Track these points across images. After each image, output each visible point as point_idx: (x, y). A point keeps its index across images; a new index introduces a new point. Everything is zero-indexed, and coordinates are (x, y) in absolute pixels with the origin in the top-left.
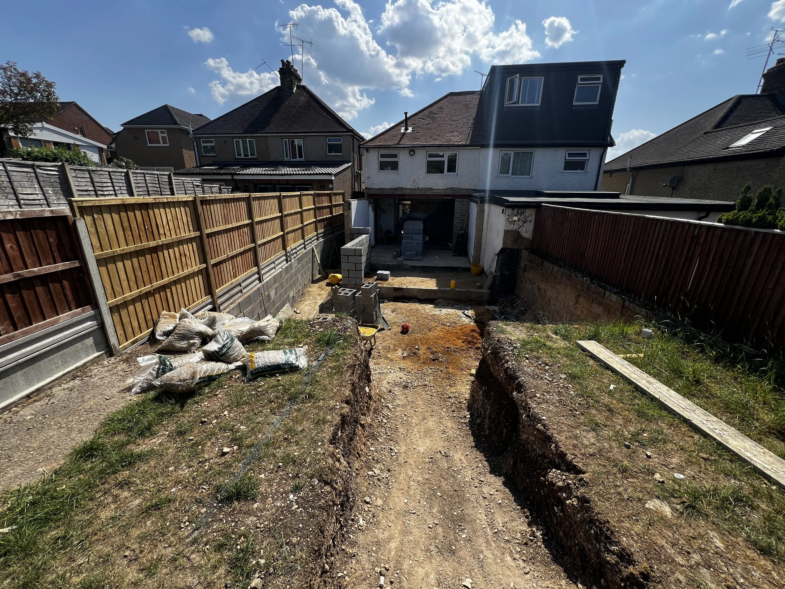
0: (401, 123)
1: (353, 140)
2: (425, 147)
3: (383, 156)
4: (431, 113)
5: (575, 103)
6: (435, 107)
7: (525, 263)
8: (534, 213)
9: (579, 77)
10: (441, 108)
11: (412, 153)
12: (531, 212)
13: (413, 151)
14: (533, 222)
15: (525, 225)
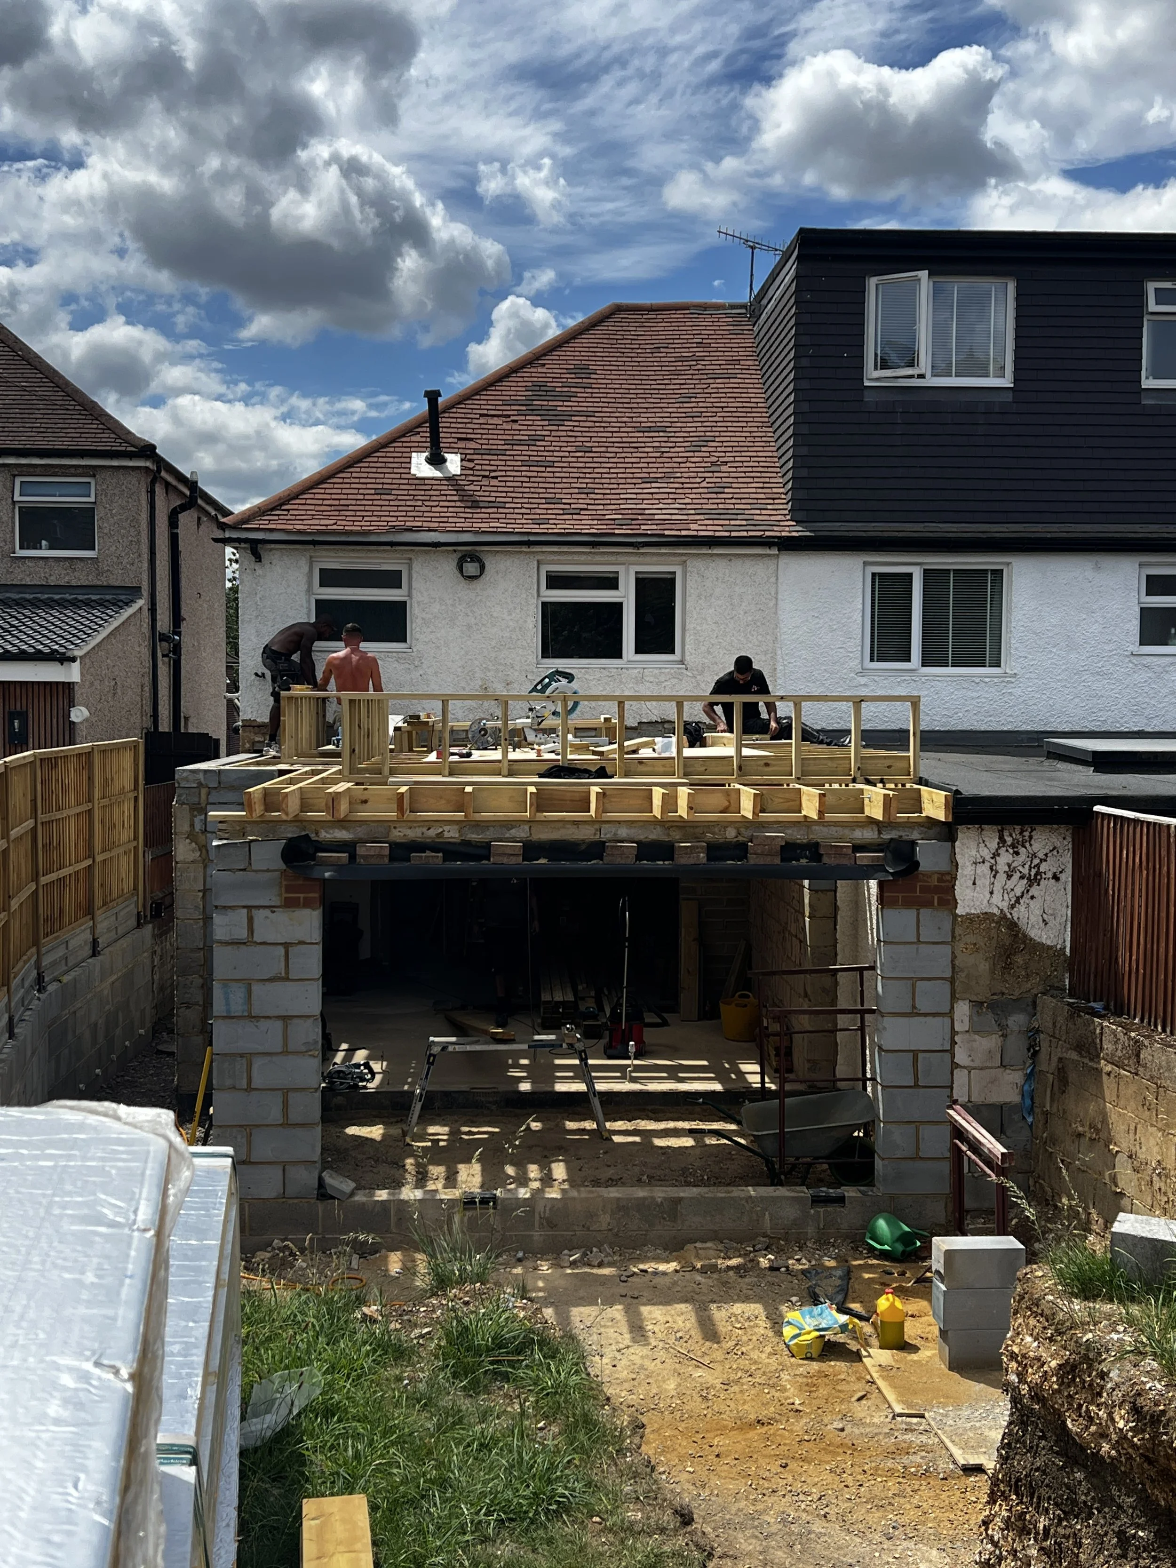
0: (410, 430)
1: (152, 493)
2: (529, 544)
3: (329, 578)
4: (540, 389)
5: (1148, 383)
6: (552, 367)
7: (1057, 1054)
8: (1068, 843)
9: (1151, 287)
10: (583, 371)
11: (471, 568)
12: (1056, 841)
13: (476, 558)
14: (1067, 877)
15: (1034, 891)
